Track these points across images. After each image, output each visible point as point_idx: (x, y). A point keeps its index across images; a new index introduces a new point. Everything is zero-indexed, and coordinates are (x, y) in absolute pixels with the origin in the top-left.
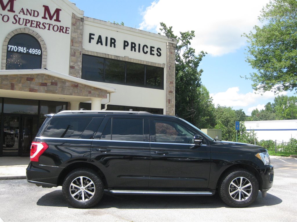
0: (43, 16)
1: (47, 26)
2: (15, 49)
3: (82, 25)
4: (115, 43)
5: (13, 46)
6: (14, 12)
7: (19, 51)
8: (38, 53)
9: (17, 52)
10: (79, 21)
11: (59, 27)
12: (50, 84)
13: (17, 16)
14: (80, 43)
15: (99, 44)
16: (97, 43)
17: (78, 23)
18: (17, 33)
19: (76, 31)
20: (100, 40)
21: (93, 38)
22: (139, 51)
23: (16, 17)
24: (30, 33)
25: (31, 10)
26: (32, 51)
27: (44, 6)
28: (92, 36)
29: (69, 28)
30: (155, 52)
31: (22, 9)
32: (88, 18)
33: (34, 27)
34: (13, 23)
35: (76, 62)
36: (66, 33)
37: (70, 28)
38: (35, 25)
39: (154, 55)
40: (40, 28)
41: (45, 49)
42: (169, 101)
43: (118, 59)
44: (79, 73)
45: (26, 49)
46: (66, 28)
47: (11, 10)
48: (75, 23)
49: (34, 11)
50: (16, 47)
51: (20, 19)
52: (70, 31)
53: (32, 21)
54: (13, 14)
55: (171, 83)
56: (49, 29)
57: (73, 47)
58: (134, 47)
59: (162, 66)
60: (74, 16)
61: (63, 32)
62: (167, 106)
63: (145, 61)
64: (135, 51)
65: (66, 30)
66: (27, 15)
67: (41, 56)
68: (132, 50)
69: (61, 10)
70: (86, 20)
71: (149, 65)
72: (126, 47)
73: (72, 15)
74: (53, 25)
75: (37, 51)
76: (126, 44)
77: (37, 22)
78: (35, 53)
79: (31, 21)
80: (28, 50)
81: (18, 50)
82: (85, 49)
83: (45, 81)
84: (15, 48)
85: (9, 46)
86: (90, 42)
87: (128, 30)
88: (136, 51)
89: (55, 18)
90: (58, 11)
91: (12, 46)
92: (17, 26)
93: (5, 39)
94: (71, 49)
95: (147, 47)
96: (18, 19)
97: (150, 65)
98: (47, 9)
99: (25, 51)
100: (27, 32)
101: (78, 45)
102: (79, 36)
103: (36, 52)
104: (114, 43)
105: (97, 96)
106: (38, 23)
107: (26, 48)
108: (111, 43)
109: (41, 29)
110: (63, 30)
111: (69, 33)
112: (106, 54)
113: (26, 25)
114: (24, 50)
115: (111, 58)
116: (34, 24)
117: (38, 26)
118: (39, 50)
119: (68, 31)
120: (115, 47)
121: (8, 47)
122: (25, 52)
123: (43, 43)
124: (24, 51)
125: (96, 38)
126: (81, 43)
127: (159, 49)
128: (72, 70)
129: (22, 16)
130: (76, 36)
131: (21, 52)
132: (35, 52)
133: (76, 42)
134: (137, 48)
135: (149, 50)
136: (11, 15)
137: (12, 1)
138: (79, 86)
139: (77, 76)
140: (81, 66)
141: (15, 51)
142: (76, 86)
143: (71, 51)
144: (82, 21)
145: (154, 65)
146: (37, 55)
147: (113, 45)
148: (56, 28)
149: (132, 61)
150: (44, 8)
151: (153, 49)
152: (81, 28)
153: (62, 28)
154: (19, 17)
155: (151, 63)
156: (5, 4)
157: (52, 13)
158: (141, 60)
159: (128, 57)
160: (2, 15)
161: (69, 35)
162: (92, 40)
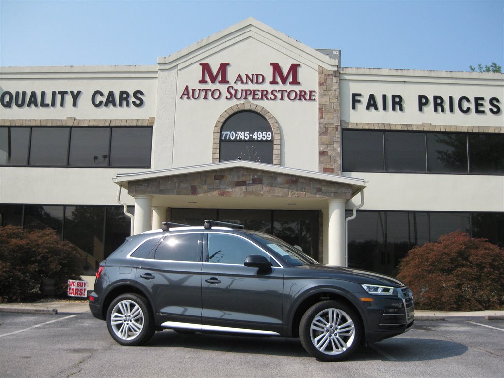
0: (272, 80)
1: (279, 95)
2: (233, 137)
3: (337, 83)
4: (402, 103)
5: (229, 133)
6: (228, 82)
7: (238, 139)
8: (267, 137)
9: (235, 140)
10: (330, 77)
11: (298, 93)
12: (251, 182)
13: (233, 87)
14: (335, 111)
15: (372, 109)
17: (329, 81)
18: (233, 112)
19: (327, 93)
20: (372, 103)
21: (359, 101)
22: (452, 110)
23: (231, 89)
24: (253, 108)
25: (253, 75)
26: (258, 136)
27: (271, 64)
28: (358, 98)
30: (487, 107)
31: (239, 76)
32: (347, 69)
33: (258, 99)
34: (227, 98)
35: (330, 143)
36: (310, 99)
37: (317, 91)
38: (260, 96)
39: (483, 112)
40: (267, 99)
41: (277, 130)
43: (410, 129)
44: (335, 161)
45: (249, 134)
46: (310, 92)
47: (224, 81)
48: (324, 81)
49: (257, 75)
50: (233, 132)
51: (236, 91)
52: (317, 96)
53: (255, 91)
54: (226, 86)
56: (282, 99)
57: (323, 120)
58: (441, 105)
60: (322, 72)
61: (305, 99)
63: (465, 126)
64: (443, 110)
65: (310, 95)
66: (246, 83)
67: (272, 141)
68: (436, 110)
70: (343, 74)
71: (474, 132)
72: (423, 107)
73: (318, 70)
74: (288, 91)
75: (265, 135)
76: (424, 101)
77: (263, 91)
78: (263, 138)
79: (253, 91)
80: (251, 135)
81: (236, 137)
82: (346, 121)
83: (243, 179)
84: (233, 135)
85: (223, 133)
86: (354, 108)
89: (290, 79)
90: (294, 68)
91: (227, 133)
92: (234, 102)
93: (216, 124)
94: (320, 123)
95: (468, 101)
96: (233, 92)
97: (477, 132)
98: (276, 68)
99: (246, 137)
100: (247, 107)
101: (331, 116)
102: (333, 101)
103: (264, 137)
104: (400, 103)
105: (333, 195)
106: (265, 93)
107: (248, 133)
108: (394, 103)
109: (269, 100)
110: (305, 96)
111: (314, 100)
112: (384, 124)
113: (245, 98)
114: (246, 135)
115: (395, 129)
116: (258, 94)
117: (264, 98)
118: (269, 133)
119: (314, 95)
120: (401, 109)
121: (221, 135)
122: (246, 139)
123: (273, 121)
125: (365, 100)
126: (337, 111)
127: (494, 101)
128: (324, 157)
129: (239, 87)
130: (327, 102)
131: (240, 139)
132: (263, 137)
133: (329, 112)
134: (446, 104)
135: (472, 106)
136: (223, 88)
137: (224, 67)
138: (300, 180)
139: (332, 166)
140: (339, 150)
141: (232, 139)
142: (294, 180)
143: (320, 128)
144: (335, 76)
145: (486, 131)
146: (267, 141)
147: (397, 107)
148: (293, 95)
149: (437, 130)
150: (271, 68)
151: (480, 102)
152: (334, 88)
153: (303, 93)
154: (235, 88)
155: (479, 127)
156: (214, 74)
157: (285, 73)
158: (457, 126)
159: (430, 123)
160: (210, 90)
161: (316, 102)
162: (357, 105)
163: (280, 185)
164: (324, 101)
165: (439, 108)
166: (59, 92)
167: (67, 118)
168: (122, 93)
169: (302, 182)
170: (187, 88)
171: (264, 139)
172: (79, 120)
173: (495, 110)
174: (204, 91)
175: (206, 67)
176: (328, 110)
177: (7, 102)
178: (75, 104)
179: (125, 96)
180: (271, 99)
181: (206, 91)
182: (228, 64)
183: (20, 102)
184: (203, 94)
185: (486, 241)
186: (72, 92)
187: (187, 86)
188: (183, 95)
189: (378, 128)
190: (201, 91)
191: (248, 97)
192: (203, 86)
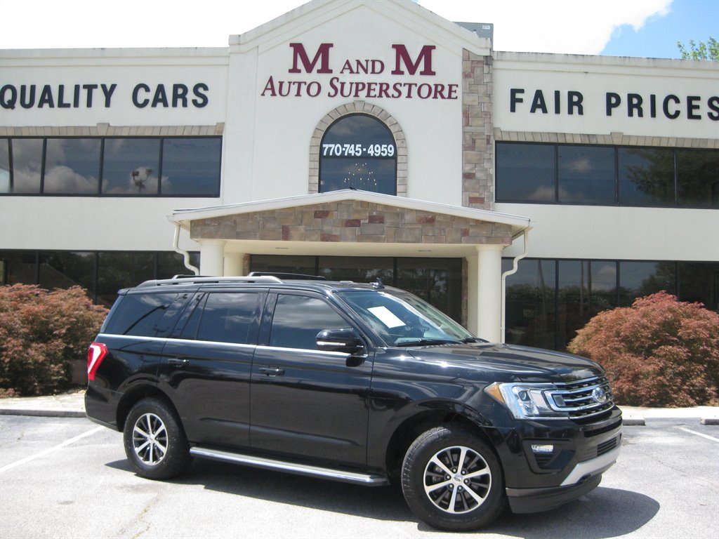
0: (394, 69)
1: (404, 90)
2: (338, 152)
3: (489, 73)
4: (582, 104)
5: (333, 146)
6: (331, 71)
7: (346, 154)
8: (388, 152)
9: (342, 156)
10: (479, 65)
11: (433, 88)
12: (367, 221)
13: (338, 79)
14: (486, 115)
15: (539, 111)
16: (533, 110)
17: (478, 71)
18: (339, 116)
19: (474, 89)
20: (539, 103)
21: (521, 100)
22: (653, 114)
23: (335, 82)
24: (367, 110)
25: (367, 61)
26: (375, 150)
27: (394, 46)
28: (518, 96)
29: (457, 86)
30: (703, 110)
31: (348, 62)
32: (504, 54)
33: (375, 96)
34: (329, 95)
35: (478, 163)
36: (450, 97)
37: (460, 85)
38: (377, 92)
39: (699, 117)
40: (388, 96)
41: (403, 142)
43: (594, 142)
44: (486, 187)
45: (362, 148)
47: (325, 69)
48: (470, 71)
49: (373, 62)
50: (338, 145)
51: (343, 84)
52: (459, 92)
53: (370, 84)
54: (329, 77)
56: (409, 96)
57: (469, 127)
58: (638, 106)
60: (467, 56)
61: (443, 97)
63: (673, 138)
64: (640, 114)
65: (450, 91)
66: (358, 72)
67: (395, 157)
68: (630, 114)
69: (434, 47)
70: (498, 60)
71: (685, 146)
72: (613, 110)
73: (461, 54)
74: (419, 85)
75: (385, 150)
76: (613, 100)
77: (381, 85)
79: (367, 86)
80: (365, 150)
81: (343, 152)
82: (502, 129)
83: (356, 217)
84: (338, 148)
85: (324, 146)
86: (513, 109)
87: (616, 65)
88: (642, 116)
89: (421, 67)
90: (427, 51)
91: (330, 146)
92: (339, 100)
93: (315, 132)
94: (464, 133)
95: (677, 101)
96: (339, 86)
97: (689, 146)
98: (401, 50)
99: (358, 152)
100: (359, 109)
101: (481, 123)
102: (482, 101)
103: (384, 152)
104: (579, 104)
105: (484, 240)
106: (384, 87)
107: (360, 146)
108: (571, 104)
109: (392, 99)
110: (443, 92)
111: (456, 98)
112: (557, 133)
113: (356, 95)
114: (357, 149)
115: (572, 142)
116: (374, 90)
117: (383, 94)
118: (391, 146)
119: (455, 91)
120: (581, 112)
121: (322, 149)
122: (358, 155)
123: (397, 129)
124: (356, 153)
125: (528, 98)
126: (488, 115)
127: (714, 101)
128: (469, 183)
129: (347, 78)
130: (474, 101)
131: (349, 155)
132: (381, 152)
133: (477, 116)
134: (646, 106)
135: (683, 107)
136: (324, 79)
137: (324, 49)
138: (438, 219)
139: (480, 194)
140: (492, 171)
141: (338, 154)
142: (429, 220)
143: (464, 139)
144: (487, 64)
145: (703, 146)
146: (387, 157)
147: (576, 109)
148: (425, 91)
149: (633, 143)
150: (394, 52)
151: (694, 103)
152: (486, 81)
153: (439, 88)
154: (341, 80)
155: (693, 139)
156: (311, 60)
157: (414, 59)
158: (660, 138)
159: (622, 133)
160: (305, 83)
161: (459, 101)
162: (518, 105)
163: (409, 226)
164: (470, 100)
165: (635, 111)
166: (85, 87)
167: (98, 124)
168: (176, 87)
169: (440, 222)
170: (271, 80)
171: (383, 155)
172: (115, 127)
173: (716, 114)
174: (297, 85)
175: (298, 49)
176: (475, 113)
177: (8, 102)
178: (108, 104)
179: (180, 91)
180: (393, 96)
181: (300, 84)
182: (331, 45)
183: (27, 101)
184: (294, 88)
185: (701, 307)
186: (104, 87)
187: (271, 77)
188: (266, 91)
189: (548, 141)
190: (292, 84)
191: (360, 93)
192: (295, 77)
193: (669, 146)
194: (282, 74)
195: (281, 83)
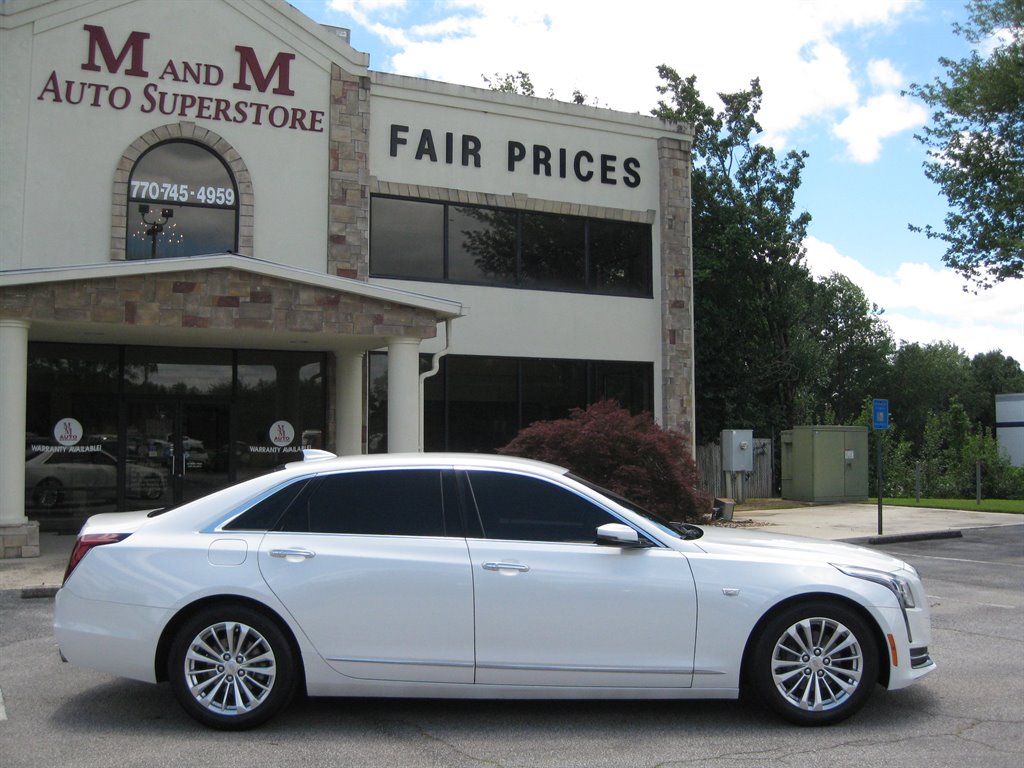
0: (237, 81)
1: (251, 112)
2: (154, 193)
3: (365, 101)
4: (479, 152)
5: (146, 184)
6: (145, 75)
7: (165, 198)
8: (226, 199)
9: (160, 200)
10: (354, 88)
11: (291, 113)
12: (248, 299)
13: (155, 87)
14: (361, 157)
15: (426, 158)
16: (419, 156)
17: (351, 96)
18: (158, 141)
19: (345, 119)
20: (426, 147)
21: (404, 142)
22: (563, 174)
23: (151, 90)
24: (199, 135)
25: (199, 65)
26: (207, 195)
27: (238, 48)
28: (401, 135)
29: (323, 114)
30: (619, 174)
31: (171, 64)
32: (384, 76)
33: (209, 117)
34: (143, 110)
35: (350, 221)
36: (312, 128)
37: (326, 112)
38: (213, 111)
39: (613, 182)
40: (227, 118)
41: (248, 186)
42: (672, 336)
43: (492, 203)
44: (359, 256)
45: (188, 190)
46: (314, 113)
47: (137, 70)
48: (341, 94)
49: (208, 67)
50: (154, 184)
51: (163, 95)
52: (324, 124)
53: (202, 99)
54: (144, 82)
55: (680, 274)
56: (257, 122)
57: (337, 173)
58: (546, 161)
59: (643, 220)
60: (336, 74)
61: (303, 128)
62: (664, 355)
63: (584, 205)
64: (548, 173)
65: (314, 120)
66: (185, 80)
67: (236, 207)
68: (536, 171)
70: (376, 84)
71: (598, 217)
72: (516, 163)
73: (329, 70)
74: (271, 108)
75: (222, 195)
76: (517, 152)
77: (219, 101)
78: (218, 201)
79: (198, 101)
80: (192, 193)
81: (162, 194)
82: (380, 179)
83: (233, 292)
84: (154, 188)
85: (133, 183)
86: (393, 153)
87: (521, 106)
88: (550, 175)
89: (275, 83)
90: (283, 61)
91: (143, 184)
92: (157, 119)
93: (121, 163)
94: (331, 179)
95: (590, 159)
96: (156, 96)
97: (602, 217)
98: (247, 55)
99: (183, 195)
100: (187, 133)
101: (353, 167)
102: (356, 138)
103: (220, 198)
104: (475, 152)
105: (402, 330)
106: (223, 106)
107: (186, 187)
108: (466, 152)
109: (233, 123)
110: (304, 121)
111: (321, 130)
112: (447, 190)
113: (182, 113)
114: (181, 192)
115: (466, 202)
116: (208, 108)
117: (221, 116)
118: (230, 190)
119: (320, 121)
120: (477, 164)
121: (130, 189)
122: (184, 199)
123: (240, 168)
124: (181, 198)
125: (413, 138)
126: (364, 157)
127: (631, 164)
128: (337, 249)
129: (169, 86)
130: (346, 137)
131: (170, 199)
132: (217, 198)
133: (348, 158)
134: (554, 162)
135: (596, 167)
136: (136, 85)
137: (137, 40)
138: (343, 300)
139: (353, 265)
140: (367, 235)
141: (154, 197)
142: (333, 300)
143: (331, 188)
144: (363, 88)
145: (617, 217)
146: (224, 207)
147: (471, 159)
148: (279, 117)
149: (539, 208)
150: (237, 56)
151: (609, 163)
152: (360, 110)
153: (299, 115)
154: (160, 89)
155: (606, 209)
156: (116, 53)
157: (265, 70)
158: (571, 204)
159: (526, 195)
160: (107, 87)
161: (324, 135)
162: (400, 147)
163: (305, 309)
164: (338, 134)
165: (542, 168)
169: (347, 303)
170: (53, 77)
171: (220, 202)
173: (632, 179)
174: (93, 88)
175: (97, 35)
176: (347, 153)
180: (235, 120)
181: (98, 88)
182: (146, 36)
184: (90, 93)
187: (54, 72)
188: (46, 94)
189: (437, 198)
190: (86, 87)
191: (187, 111)
192: (91, 77)
193: (580, 214)
194: (70, 69)
195: (70, 84)
